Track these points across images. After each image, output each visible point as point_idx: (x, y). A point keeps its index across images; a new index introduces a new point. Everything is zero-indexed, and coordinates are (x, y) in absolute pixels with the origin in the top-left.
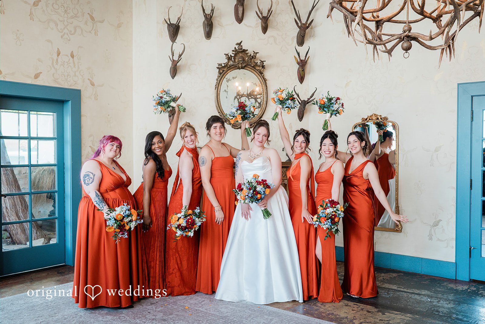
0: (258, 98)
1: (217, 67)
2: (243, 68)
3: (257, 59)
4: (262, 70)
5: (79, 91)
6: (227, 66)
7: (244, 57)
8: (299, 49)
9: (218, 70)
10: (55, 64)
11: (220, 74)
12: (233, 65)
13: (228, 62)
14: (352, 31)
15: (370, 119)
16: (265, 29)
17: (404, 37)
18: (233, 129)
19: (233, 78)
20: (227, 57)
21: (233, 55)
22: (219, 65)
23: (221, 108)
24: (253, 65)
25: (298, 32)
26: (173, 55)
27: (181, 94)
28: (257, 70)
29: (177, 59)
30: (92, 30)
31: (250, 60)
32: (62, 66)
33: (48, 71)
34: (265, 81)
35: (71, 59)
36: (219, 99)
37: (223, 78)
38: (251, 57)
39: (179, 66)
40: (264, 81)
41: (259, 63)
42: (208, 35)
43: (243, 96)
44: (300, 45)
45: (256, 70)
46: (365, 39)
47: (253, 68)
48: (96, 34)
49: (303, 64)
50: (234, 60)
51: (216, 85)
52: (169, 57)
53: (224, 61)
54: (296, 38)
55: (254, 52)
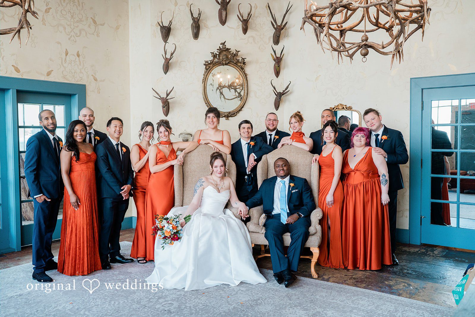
0: (237, 88)
1: (204, 64)
2: (226, 64)
3: (239, 57)
4: (243, 66)
5: (84, 86)
6: (212, 62)
7: (228, 55)
8: (275, 47)
9: (205, 66)
10: (64, 62)
11: (207, 69)
12: (218, 62)
13: (214, 59)
14: (321, 41)
15: (337, 109)
16: (245, 31)
17: (362, 46)
20: (213, 55)
21: (218, 53)
22: (206, 62)
23: (207, 99)
24: (235, 62)
25: (274, 33)
26: (166, 54)
27: (173, 87)
28: (238, 66)
29: (169, 57)
30: (94, 32)
31: (233, 58)
32: (70, 64)
33: (58, 69)
34: (246, 76)
35: (77, 58)
36: (206, 92)
37: (209, 74)
38: (234, 55)
39: (171, 63)
40: (245, 76)
41: (240, 60)
42: (196, 36)
43: (225, 87)
44: (276, 44)
46: (331, 47)
47: (235, 64)
48: (98, 35)
49: (278, 61)
50: (219, 58)
51: (203, 80)
52: (163, 56)
53: (210, 58)
54: (272, 38)
55: (236, 50)
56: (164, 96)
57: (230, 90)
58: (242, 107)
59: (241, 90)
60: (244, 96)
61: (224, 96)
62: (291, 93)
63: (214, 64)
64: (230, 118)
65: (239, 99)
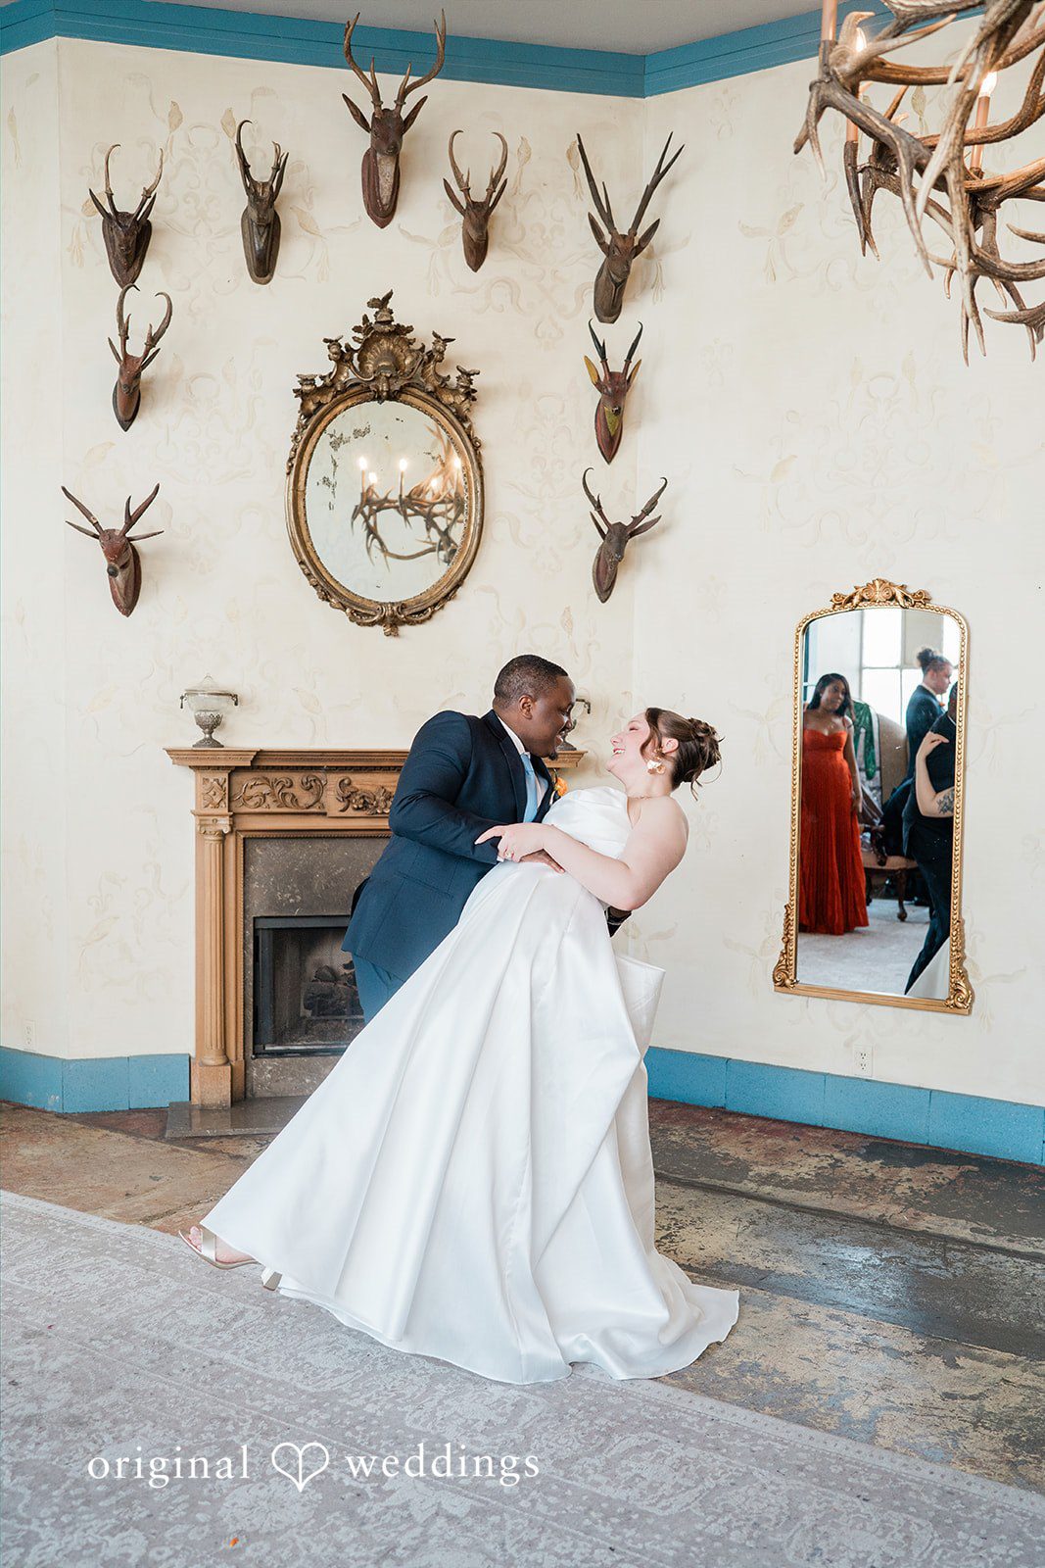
0: (436, 515)
1: (295, 391)
2: (392, 396)
3: (447, 367)
4: (466, 405)
6: (333, 385)
7: (400, 356)
8: (604, 331)
9: (299, 400)
11: (308, 416)
12: (357, 384)
13: (339, 372)
15: (863, 599)
16: (477, 252)
18: (355, 624)
19: (357, 433)
20: (334, 350)
21: (356, 346)
22: (305, 380)
23: (308, 544)
24: (430, 388)
25: (603, 265)
26: (125, 337)
27: (157, 488)
28: (446, 406)
29: (140, 354)
31: (421, 368)
34: (476, 449)
36: (301, 513)
37: (316, 435)
38: (426, 357)
39: (151, 381)
40: (471, 449)
41: (453, 381)
42: (263, 265)
43: (386, 504)
44: (606, 318)
45: (442, 407)
47: (429, 398)
49: (615, 389)
50: (360, 366)
51: (291, 460)
52: (111, 343)
53: (322, 366)
54: (593, 290)
55: (435, 335)
56: (116, 523)
57: (406, 519)
58: (458, 586)
59: (449, 522)
60: (464, 543)
61: (382, 543)
62: (664, 530)
63: (338, 393)
64: (404, 630)
65: (442, 553)
